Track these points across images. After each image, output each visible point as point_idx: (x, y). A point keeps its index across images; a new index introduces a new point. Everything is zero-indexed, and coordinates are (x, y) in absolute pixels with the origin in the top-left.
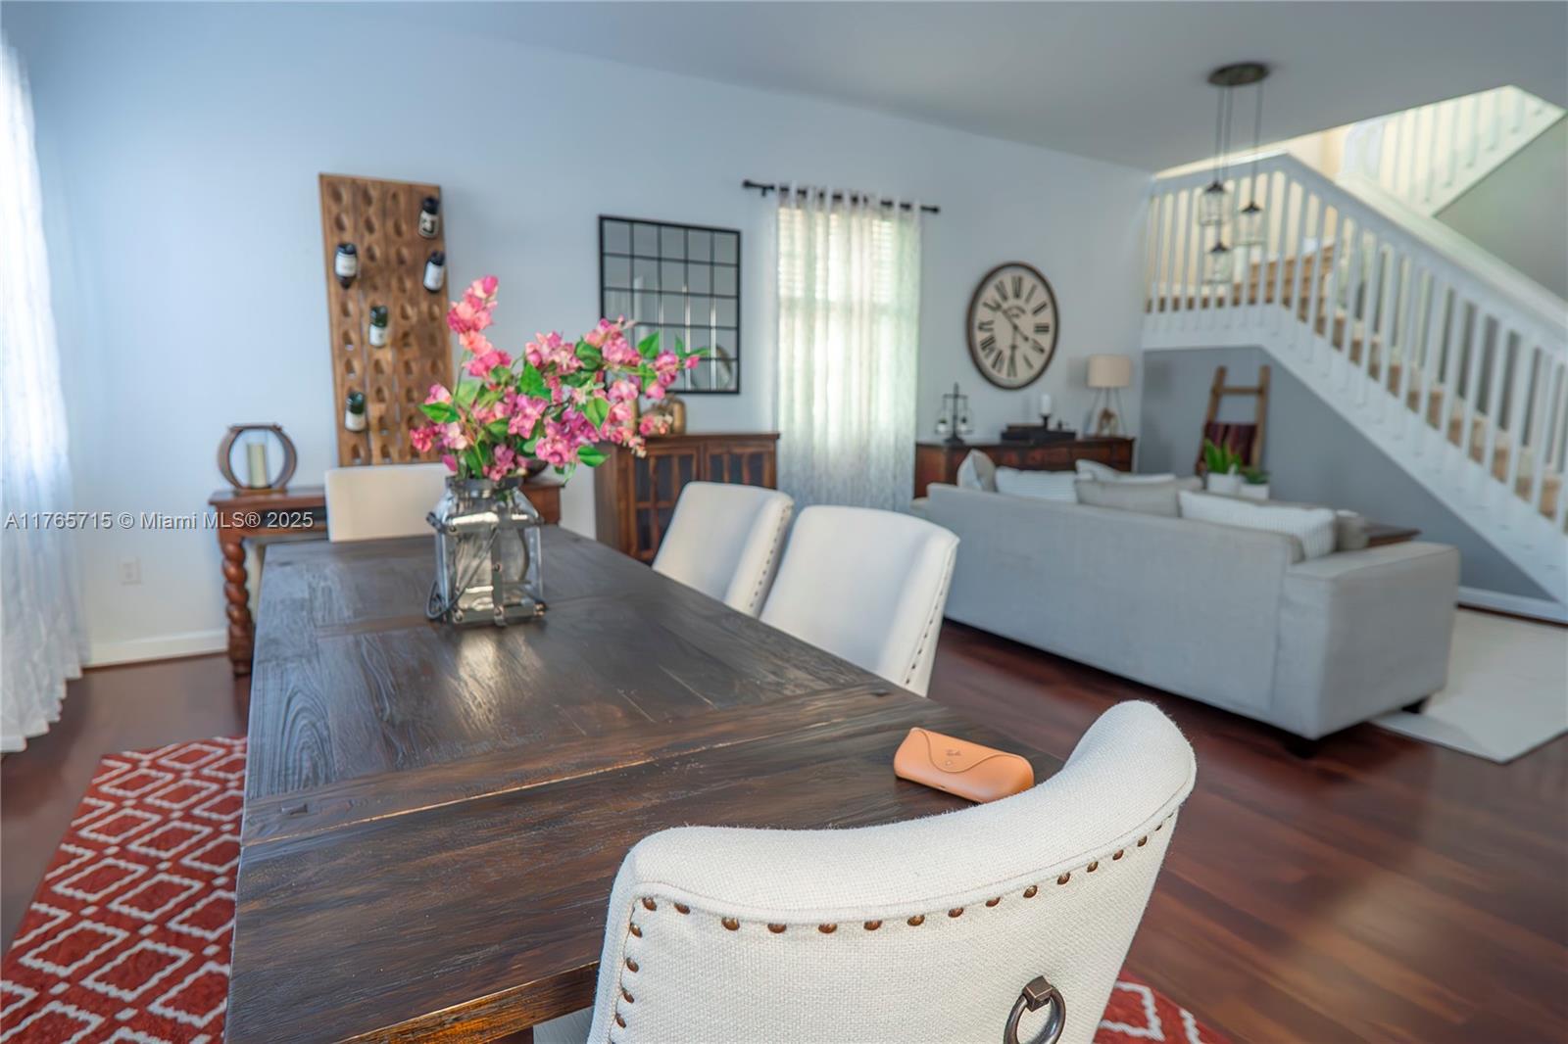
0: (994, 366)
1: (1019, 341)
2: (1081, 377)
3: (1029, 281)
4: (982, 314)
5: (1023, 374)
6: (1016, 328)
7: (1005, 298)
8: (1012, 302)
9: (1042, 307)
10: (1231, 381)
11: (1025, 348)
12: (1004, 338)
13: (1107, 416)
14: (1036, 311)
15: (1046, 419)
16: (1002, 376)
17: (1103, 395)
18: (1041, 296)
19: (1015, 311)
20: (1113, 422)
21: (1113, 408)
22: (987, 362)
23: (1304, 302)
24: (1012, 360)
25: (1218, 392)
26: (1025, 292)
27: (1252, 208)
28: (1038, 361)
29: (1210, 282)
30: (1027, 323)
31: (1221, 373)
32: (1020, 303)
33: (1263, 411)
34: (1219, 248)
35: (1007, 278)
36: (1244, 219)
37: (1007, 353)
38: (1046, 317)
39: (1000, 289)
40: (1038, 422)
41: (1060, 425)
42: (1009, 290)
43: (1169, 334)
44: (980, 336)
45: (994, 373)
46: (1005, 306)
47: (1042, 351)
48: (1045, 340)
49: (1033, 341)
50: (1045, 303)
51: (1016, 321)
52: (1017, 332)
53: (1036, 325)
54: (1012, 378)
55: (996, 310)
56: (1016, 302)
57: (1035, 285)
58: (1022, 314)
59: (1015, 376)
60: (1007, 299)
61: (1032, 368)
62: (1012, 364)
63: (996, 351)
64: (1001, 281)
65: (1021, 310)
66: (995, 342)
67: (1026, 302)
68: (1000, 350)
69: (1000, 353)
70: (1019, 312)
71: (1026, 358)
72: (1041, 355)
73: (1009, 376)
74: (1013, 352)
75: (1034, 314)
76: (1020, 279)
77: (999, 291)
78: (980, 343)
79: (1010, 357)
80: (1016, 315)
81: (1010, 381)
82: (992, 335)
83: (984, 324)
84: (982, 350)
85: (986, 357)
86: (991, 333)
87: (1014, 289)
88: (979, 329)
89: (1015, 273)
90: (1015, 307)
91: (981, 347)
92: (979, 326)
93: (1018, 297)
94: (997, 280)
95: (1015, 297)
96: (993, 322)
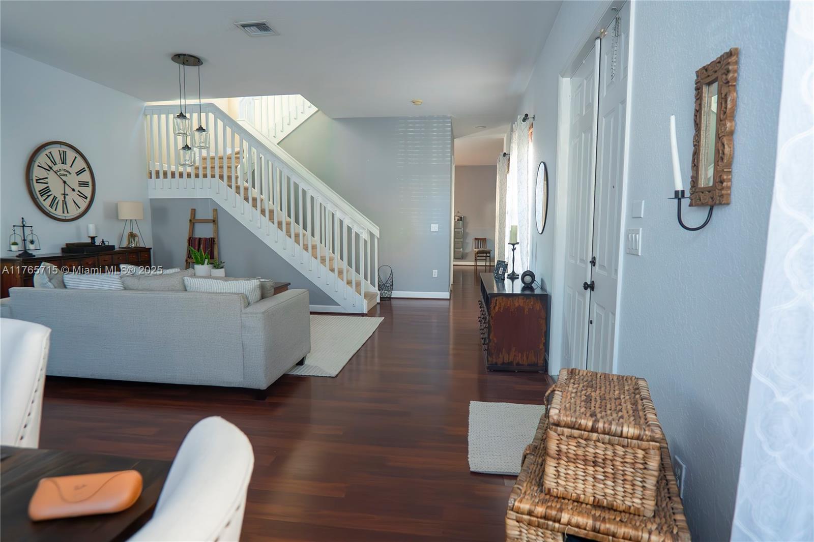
0: (51, 206)
1: (68, 191)
2: (113, 213)
3: (71, 154)
4: (38, 172)
5: (73, 212)
6: (65, 182)
7: (55, 164)
8: (59, 166)
9: (82, 171)
10: (199, 216)
11: (72, 196)
12: (56, 188)
13: (132, 236)
14: (78, 173)
15: (93, 238)
16: (59, 213)
17: (128, 224)
18: (79, 164)
19: (62, 172)
20: (136, 239)
21: (135, 231)
22: (46, 204)
23: (229, 178)
24: (65, 202)
25: (193, 222)
26: (69, 162)
27: (201, 129)
28: (83, 204)
29: (184, 165)
30: (73, 180)
31: (194, 212)
32: (67, 167)
33: (217, 231)
34: (186, 147)
35: (55, 151)
36: (197, 133)
37: (60, 198)
38: (86, 177)
39: (50, 156)
40: (89, 241)
41: (103, 242)
42: (57, 159)
43: (163, 190)
44: (38, 187)
45: (52, 211)
46: (55, 168)
47: (86, 198)
48: (87, 191)
49: (79, 191)
50: (84, 168)
51: (64, 178)
52: (66, 185)
53: (79, 182)
54: (66, 214)
55: (49, 171)
56: (63, 166)
57: (76, 157)
58: (68, 174)
59: (68, 213)
60: (56, 164)
61: (79, 208)
62: (64, 205)
63: (51, 198)
64: (50, 152)
65: (68, 172)
66: (50, 191)
67: (71, 167)
68: (55, 196)
69: (55, 198)
70: (66, 173)
71: (74, 202)
72: (85, 200)
73: (63, 213)
74: (65, 198)
75: (77, 175)
76: (64, 152)
77: (49, 158)
78: (39, 191)
79: (63, 201)
80: (63, 175)
81: (65, 216)
82: (48, 187)
83: (40, 179)
84: (42, 196)
85: (44, 201)
86: (47, 185)
87: (61, 158)
88: (37, 182)
89: (60, 148)
90: (63, 169)
91: (40, 194)
92: (37, 180)
93: (64, 163)
94: (47, 152)
95: (62, 163)
96: (47, 178)
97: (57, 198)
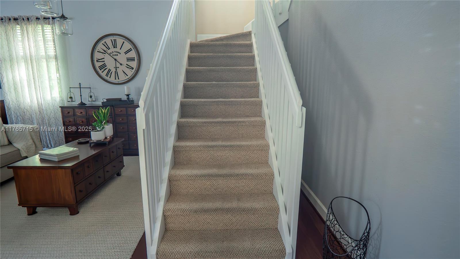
0: (107, 75)
1: (118, 65)
3: (120, 41)
4: (97, 56)
5: (123, 78)
6: (115, 60)
7: (109, 49)
8: (112, 50)
9: (129, 50)
11: (121, 68)
12: (110, 64)
14: (126, 53)
16: (112, 79)
18: (127, 46)
19: (114, 53)
22: (104, 74)
26: (118, 46)
28: (130, 73)
30: (122, 58)
32: (118, 50)
35: (108, 41)
37: (113, 70)
38: (133, 54)
39: (105, 45)
42: (110, 45)
44: (98, 65)
45: (107, 78)
46: (109, 51)
47: (133, 69)
48: (134, 64)
49: (127, 64)
50: (131, 48)
51: (115, 57)
52: (117, 62)
53: (127, 58)
54: (117, 80)
55: (105, 54)
56: (115, 49)
57: (124, 42)
58: (119, 54)
59: (119, 79)
60: (110, 49)
61: (127, 76)
62: (116, 74)
63: (107, 70)
64: (105, 42)
65: (118, 52)
66: (106, 66)
67: (120, 49)
68: (109, 69)
69: (109, 70)
70: (117, 54)
71: (124, 72)
72: (132, 70)
73: (115, 79)
74: (116, 69)
75: (126, 54)
76: (115, 40)
77: (105, 46)
78: (99, 67)
79: (115, 72)
80: (115, 55)
81: (116, 81)
82: (105, 64)
83: (99, 60)
84: (100, 70)
85: (102, 72)
86: (104, 63)
87: (113, 44)
88: (97, 62)
89: (112, 38)
90: (115, 51)
91: (99, 68)
92: (97, 60)
93: (115, 48)
94: (103, 42)
95: (114, 48)
96: (104, 58)
97: (111, 70)
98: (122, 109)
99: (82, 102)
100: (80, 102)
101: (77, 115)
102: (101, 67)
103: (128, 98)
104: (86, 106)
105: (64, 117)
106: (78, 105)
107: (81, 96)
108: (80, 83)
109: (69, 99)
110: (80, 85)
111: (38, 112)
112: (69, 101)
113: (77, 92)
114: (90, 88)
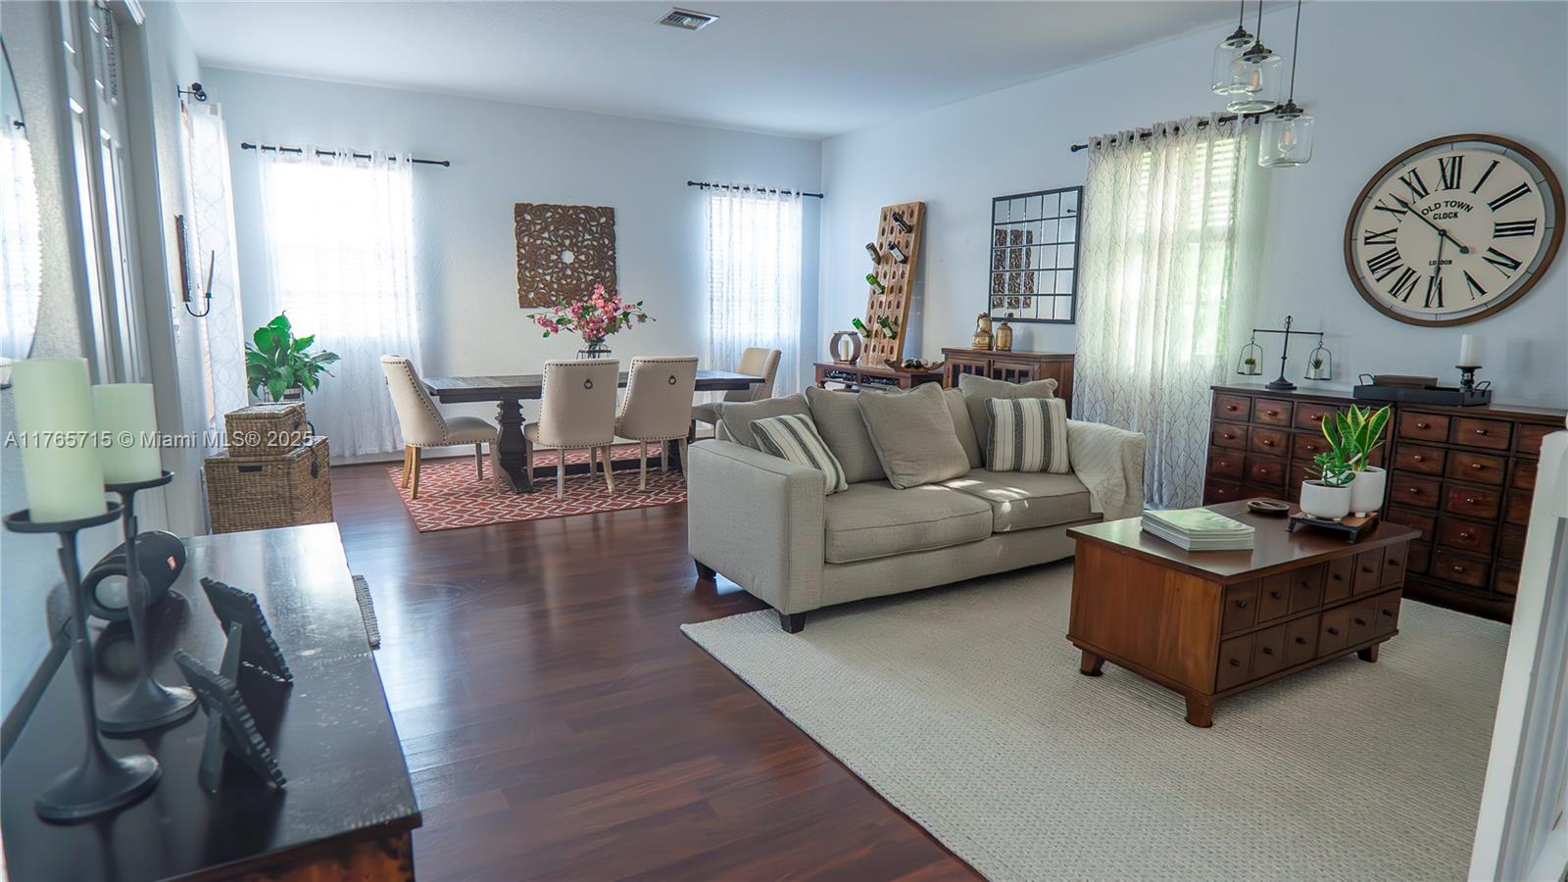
0: (1394, 292)
1: (1450, 251)
3: (1476, 160)
4: (1372, 221)
5: (1459, 299)
6: (1443, 233)
7: (1423, 193)
8: (1438, 195)
9: (1516, 193)
11: (1463, 265)
12: (1417, 246)
14: (1498, 203)
16: (1415, 306)
18: (1511, 175)
19: (1444, 210)
22: (1381, 290)
24: (1436, 281)
26: (1470, 176)
28: (1500, 283)
30: (1476, 224)
32: (1462, 194)
35: (1428, 164)
37: (1425, 272)
38: (1528, 208)
39: (1412, 180)
42: (1432, 179)
44: (1364, 253)
45: (1397, 304)
46: (1421, 204)
47: (1516, 265)
48: (1526, 248)
49: (1491, 249)
50: (1525, 185)
51: (1442, 224)
52: (1447, 242)
53: (1497, 225)
54: (1434, 309)
55: (1404, 213)
56: (1453, 195)
57: (1495, 163)
58: (1461, 212)
59: (1441, 305)
60: (1427, 194)
61: (1484, 294)
62: (1434, 288)
63: (1402, 270)
64: (1414, 171)
65: (1461, 205)
66: (1399, 258)
67: (1474, 191)
68: (1409, 269)
69: (1410, 272)
70: (1456, 209)
71: (1470, 279)
72: (1510, 271)
73: (1427, 306)
74: (1439, 269)
75: (1494, 209)
76: (1457, 160)
77: (1409, 184)
78: (1369, 262)
79: (1432, 278)
80: (1446, 216)
81: (1433, 312)
82: (1395, 249)
83: (1377, 235)
84: (1373, 271)
85: (1378, 280)
86: (1392, 246)
87: (1444, 176)
88: (1366, 243)
89: (1446, 153)
90: (1447, 202)
91: (1370, 267)
92: (1367, 238)
93: (1451, 187)
94: (1404, 171)
95: (1447, 188)
96: (1395, 230)
97: (1414, 272)
98: (1430, 419)
99: (1282, 379)
100: (1275, 378)
101: (1258, 421)
102: (1374, 265)
103: (1469, 383)
104: (1294, 392)
105: (1217, 420)
106: (1267, 387)
107: (1284, 358)
108: (1289, 317)
109: (1246, 365)
110: (1289, 323)
111: (1148, 398)
112: (1243, 374)
113: (1273, 344)
114: (1322, 334)
